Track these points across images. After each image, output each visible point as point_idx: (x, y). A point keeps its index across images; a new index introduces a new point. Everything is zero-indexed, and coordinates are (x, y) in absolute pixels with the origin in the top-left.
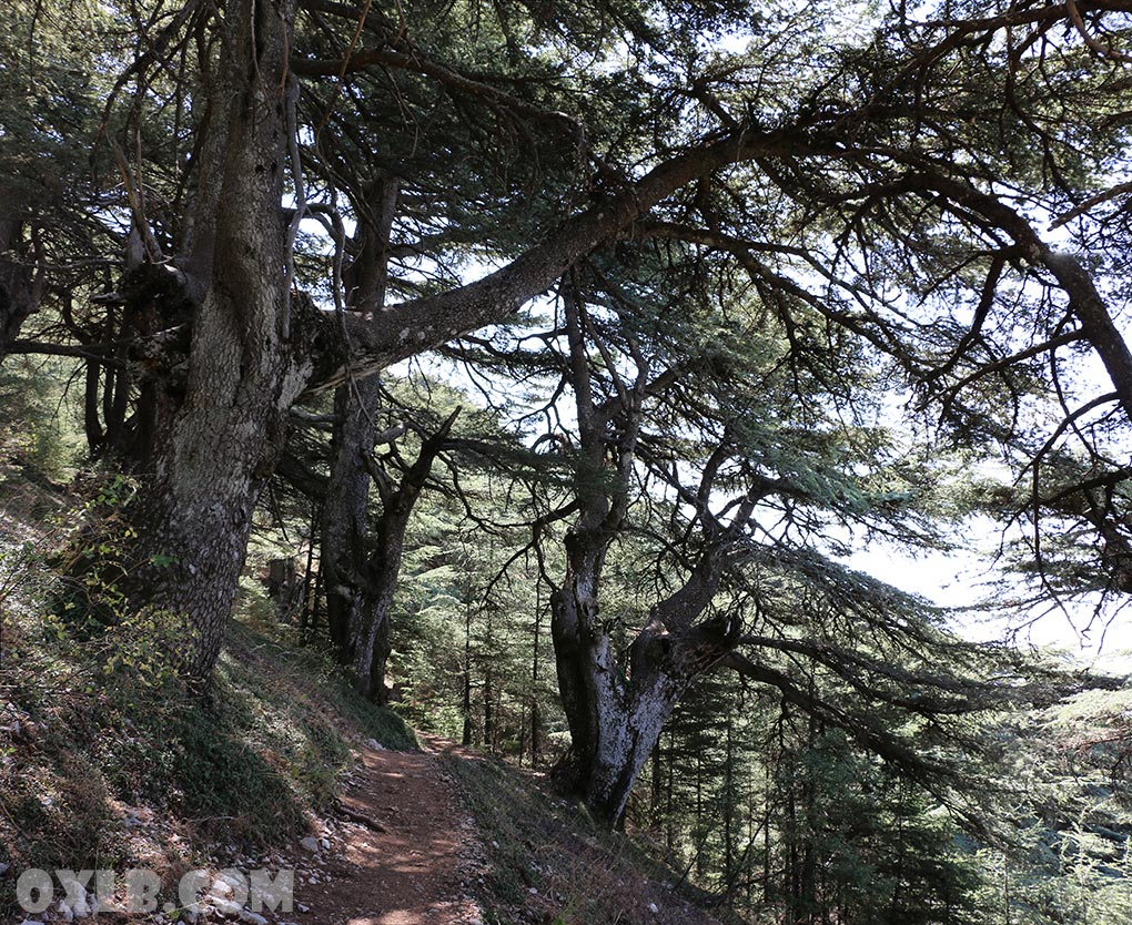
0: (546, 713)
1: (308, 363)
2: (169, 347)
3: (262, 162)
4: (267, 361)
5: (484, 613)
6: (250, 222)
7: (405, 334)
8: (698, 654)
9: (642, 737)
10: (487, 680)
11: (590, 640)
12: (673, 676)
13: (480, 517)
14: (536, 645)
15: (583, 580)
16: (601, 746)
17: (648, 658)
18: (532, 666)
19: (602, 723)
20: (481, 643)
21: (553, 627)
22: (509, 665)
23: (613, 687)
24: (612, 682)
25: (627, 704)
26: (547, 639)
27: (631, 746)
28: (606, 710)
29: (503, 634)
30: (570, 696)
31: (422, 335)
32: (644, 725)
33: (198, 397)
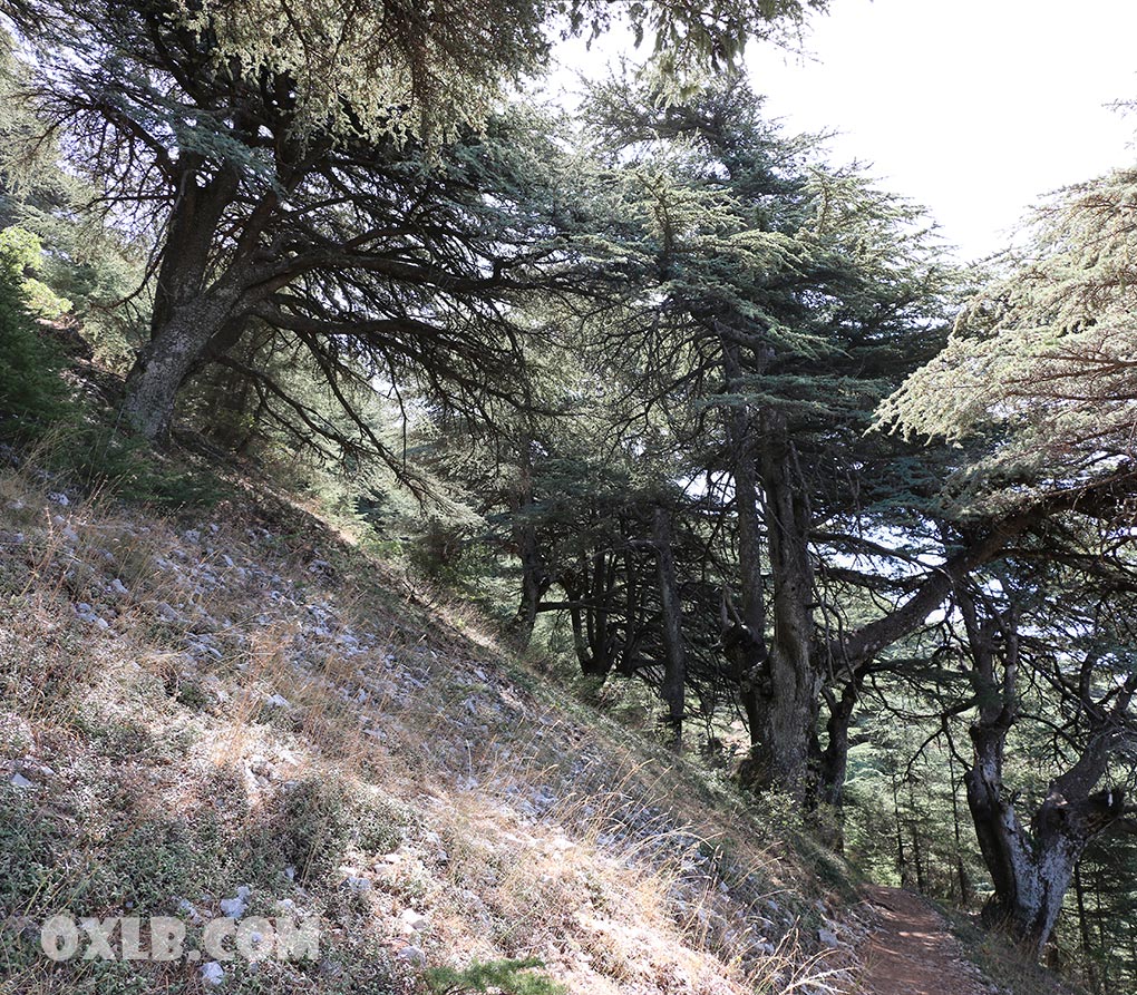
0: (972, 872)
1: (824, 673)
2: (760, 673)
3: (794, 585)
4: (808, 676)
5: (907, 784)
6: (793, 615)
7: (866, 647)
8: (1090, 820)
9: (1051, 886)
10: (915, 842)
11: (999, 809)
12: (1071, 838)
13: (895, 707)
14: (955, 812)
15: (988, 763)
16: (1019, 891)
17: (1049, 822)
18: (954, 830)
19: (1016, 873)
20: (907, 810)
21: (968, 796)
22: (934, 828)
23: (1022, 845)
24: (1021, 842)
25: (1036, 859)
26: (964, 807)
27: (1043, 893)
28: (1019, 864)
29: (923, 801)
30: (989, 853)
31: (875, 647)
32: (1052, 876)
33: (780, 699)
